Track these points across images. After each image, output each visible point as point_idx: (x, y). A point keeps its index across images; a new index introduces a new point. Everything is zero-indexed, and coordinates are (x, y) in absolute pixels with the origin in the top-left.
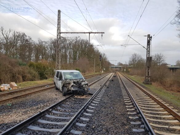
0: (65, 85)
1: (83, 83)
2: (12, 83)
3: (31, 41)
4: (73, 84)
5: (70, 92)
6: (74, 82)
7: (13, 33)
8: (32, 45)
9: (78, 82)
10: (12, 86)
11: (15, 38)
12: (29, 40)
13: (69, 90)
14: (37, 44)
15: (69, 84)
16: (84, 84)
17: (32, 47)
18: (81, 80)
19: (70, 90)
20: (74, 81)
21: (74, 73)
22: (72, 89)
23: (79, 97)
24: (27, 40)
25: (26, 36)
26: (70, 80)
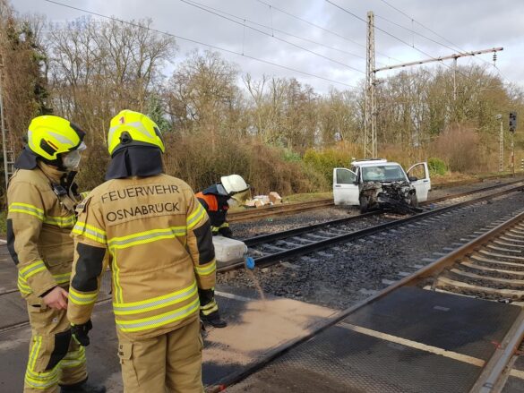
0: (365, 193)
1: (404, 189)
2: (272, 193)
3: (312, 96)
4: (381, 190)
5: (374, 206)
6: (384, 187)
7: (272, 85)
8: (315, 107)
9: (392, 186)
10: (273, 199)
11: (275, 95)
12: (306, 95)
13: (372, 203)
14: (326, 102)
15: (374, 190)
16: (406, 191)
17: (316, 110)
18: (401, 182)
19: (375, 203)
20: (384, 184)
21: (387, 168)
22: (379, 200)
23: (394, 217)
24: (302, 97)
25: (299, 85)
26: (375, 181)
